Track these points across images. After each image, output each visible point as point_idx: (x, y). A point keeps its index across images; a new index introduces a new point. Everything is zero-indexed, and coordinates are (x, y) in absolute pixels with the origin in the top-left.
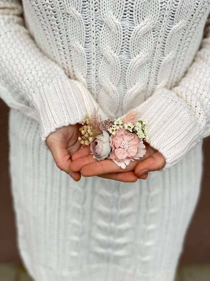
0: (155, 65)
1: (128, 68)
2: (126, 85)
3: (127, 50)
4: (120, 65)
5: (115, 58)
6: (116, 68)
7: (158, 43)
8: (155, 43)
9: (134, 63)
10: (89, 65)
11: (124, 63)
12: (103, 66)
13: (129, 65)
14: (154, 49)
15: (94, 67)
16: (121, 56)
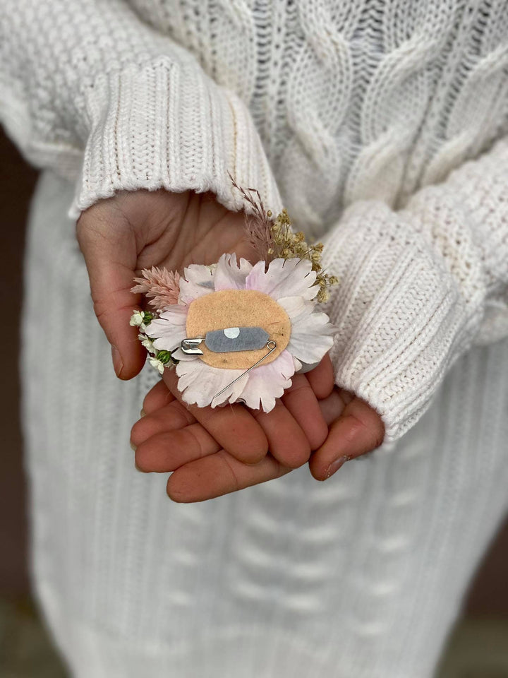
0: (448, 77)
1: (372, 79)
2: (358, 132)
3: (376, 25)
4: (352, 69)
5: (340, 47)
6: (339, 77)
7: (467, 9)
8: (460, 12)
9: (393, 66)
10: (263, 67)
11: (363, 65)
12: (301, 71)
13: (376, 72)
14: (454, 30)
15: (274, 72)
16: (356, 41)
